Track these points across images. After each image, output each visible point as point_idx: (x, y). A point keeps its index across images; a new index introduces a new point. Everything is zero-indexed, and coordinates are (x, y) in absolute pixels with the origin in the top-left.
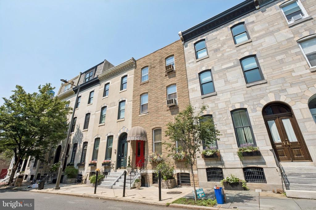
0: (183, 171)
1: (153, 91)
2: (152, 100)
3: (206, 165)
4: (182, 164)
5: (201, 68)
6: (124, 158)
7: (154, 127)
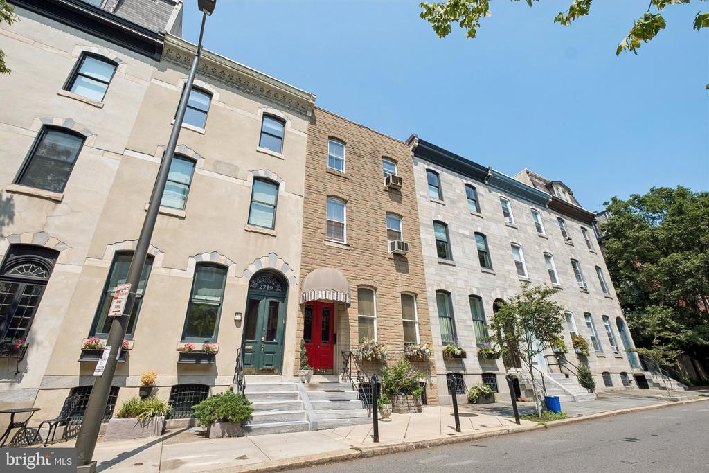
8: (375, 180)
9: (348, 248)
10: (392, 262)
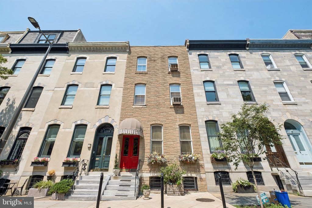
0: (189, 175)
1: (153, 84)
2: (152, 93)
3: (214, 168)
4: (189, 167)
5: (205, 77)
6: (101, 157)
7: (154, 123)
8: (163, 70)
9: (145, 107)
10: (173, 109)
